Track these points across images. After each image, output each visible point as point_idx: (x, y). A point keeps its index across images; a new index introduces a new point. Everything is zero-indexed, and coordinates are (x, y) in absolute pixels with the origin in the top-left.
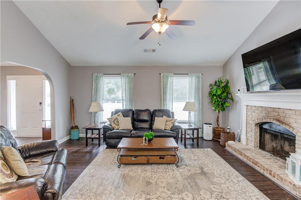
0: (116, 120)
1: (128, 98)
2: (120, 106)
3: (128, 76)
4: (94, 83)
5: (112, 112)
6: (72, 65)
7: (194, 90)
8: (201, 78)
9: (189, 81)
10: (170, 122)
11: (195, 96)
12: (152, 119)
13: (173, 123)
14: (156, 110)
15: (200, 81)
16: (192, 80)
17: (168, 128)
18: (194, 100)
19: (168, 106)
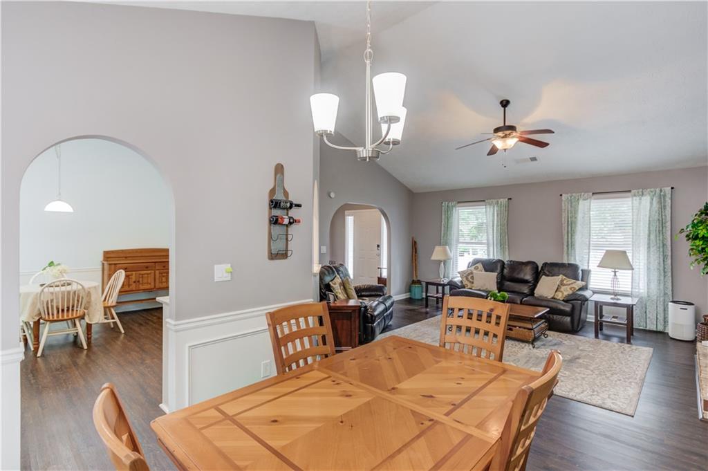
0: (471, 275)
1: (497, 240)
2: (482, 254)
3: (498, 203)
4: (443, 216)
5: (469, 263)
6: (415, 191)
7: (647, 226)
8: (670, 196)
9: (633, 207)
10: (568, 287)
11: (649, 239)
12: (537, 279)
13: (575, 288)
14: (545, 264)
15: (667, 204)
16: (640, 203)
17: (560, 296)
18: (646, 246)
19: (577, 258)
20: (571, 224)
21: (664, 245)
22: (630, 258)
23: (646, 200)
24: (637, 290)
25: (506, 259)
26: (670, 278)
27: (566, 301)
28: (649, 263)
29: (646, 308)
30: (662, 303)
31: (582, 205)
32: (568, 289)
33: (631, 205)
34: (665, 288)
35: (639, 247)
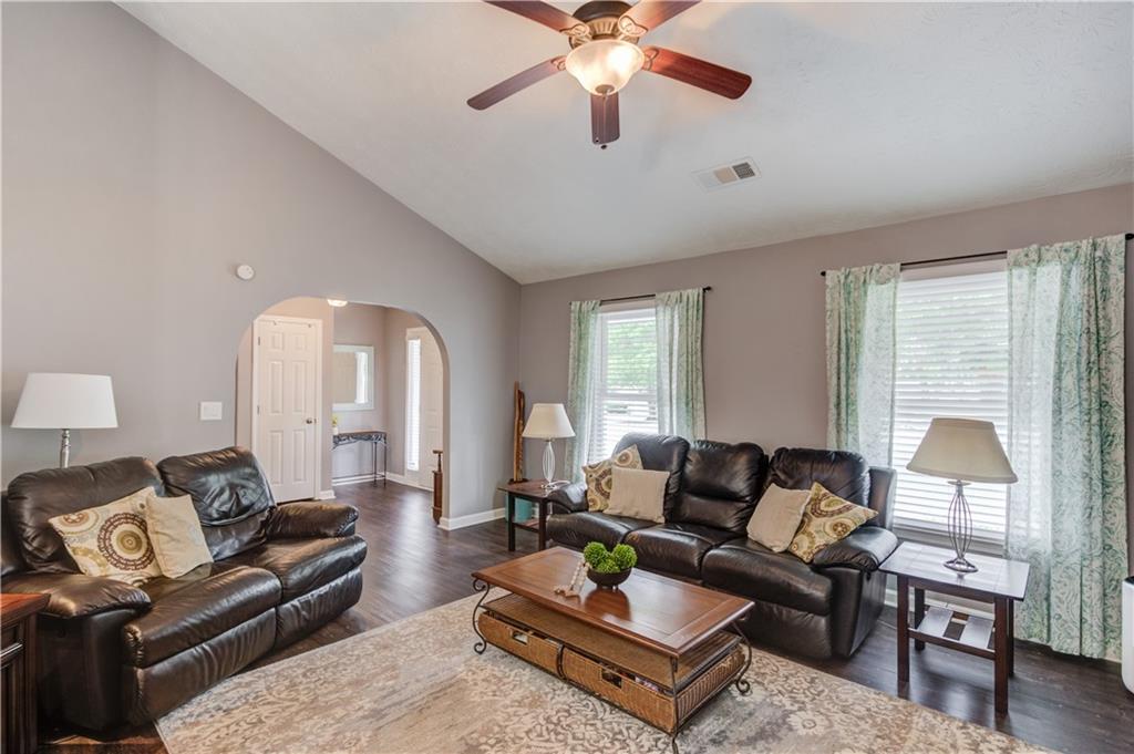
0: (609, 477)
1: (678, 389)
3: (681, 300)
4: (572, 335)
7: (1053, 348)
8: (1121, 260)
9: (1011, 296)
10: (829, 522)
11: (1058, 388)
12: (757, 492)
13: (845, 527)
14: (781, 452)
15: (1112, 283)
16: (1032, 285)
17: (804, 549)
18: (1050, 408)
19: (861, 439)
20: (848, 348)
21: (1103, 405)
22: (1003, 440)
23: (1050, 276)
24: (1023, 533)
25: (694, 435)
26: (1122, 503)
27: (818, 568)
28: (1058, 456)
29: (1048, 586)
30: (1096, 576)
31: (876, 297)
32: (828, 529)
33: (1005, 293)
34: (1107, 530)
35: (1029, 410)
